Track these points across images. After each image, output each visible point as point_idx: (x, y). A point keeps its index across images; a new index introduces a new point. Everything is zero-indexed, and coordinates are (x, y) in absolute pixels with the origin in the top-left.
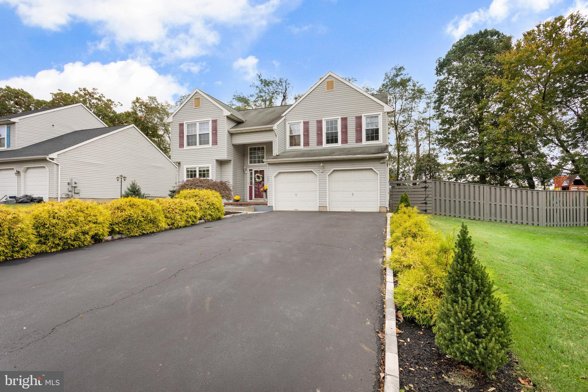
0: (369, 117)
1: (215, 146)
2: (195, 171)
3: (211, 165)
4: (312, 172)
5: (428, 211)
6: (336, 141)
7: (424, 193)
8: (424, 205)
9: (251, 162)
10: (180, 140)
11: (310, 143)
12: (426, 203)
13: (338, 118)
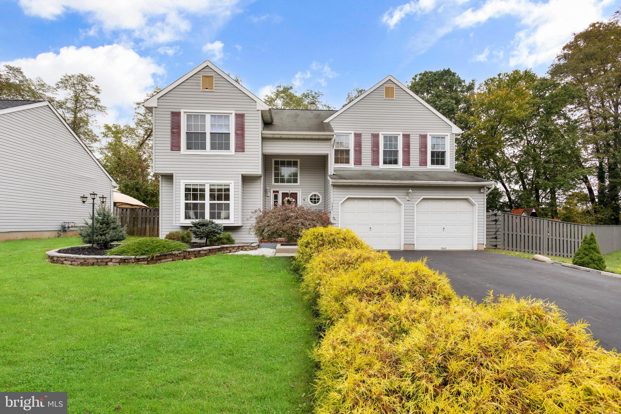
0: (435, 137)
1: (240, 154)
2: (203, 190)
3: (233, 182)
4: (393, 199)
5: (498, 247)
6: (396, 162)
7: (494, 226)
8: (495, 240)
9: (276, 181)
10: (172, 139)
11: (362, 161)
12: (496, 238)
13: (399, 135)
